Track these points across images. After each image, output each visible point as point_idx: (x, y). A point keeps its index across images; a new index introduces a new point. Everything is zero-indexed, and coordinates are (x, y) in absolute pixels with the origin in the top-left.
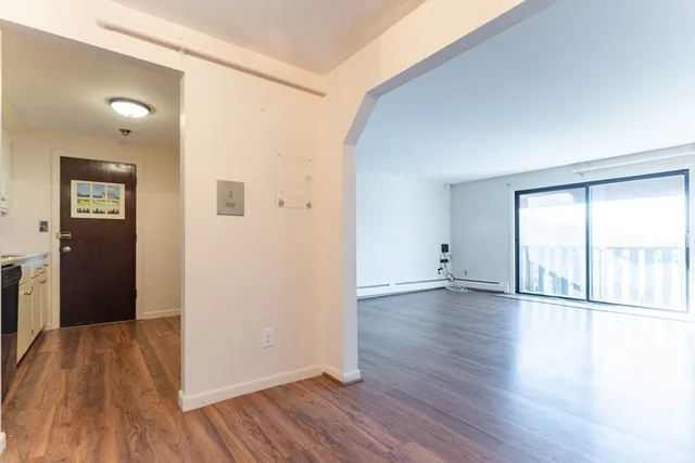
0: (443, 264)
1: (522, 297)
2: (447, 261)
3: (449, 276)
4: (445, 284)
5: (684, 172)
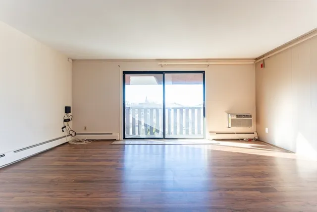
0: (66, 123)
1: (127, 142)
2: (69, 120)
3: (71, 132)
4: (69, 139)
5: (203, 72)
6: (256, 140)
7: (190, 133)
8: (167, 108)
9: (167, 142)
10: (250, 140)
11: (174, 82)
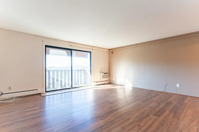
5: (90, 52)
6: (110, 83)
7: (80, 84)
8: (73, 70)
9: (73, 90)
10: (108, 84)
11: (77, 55)
